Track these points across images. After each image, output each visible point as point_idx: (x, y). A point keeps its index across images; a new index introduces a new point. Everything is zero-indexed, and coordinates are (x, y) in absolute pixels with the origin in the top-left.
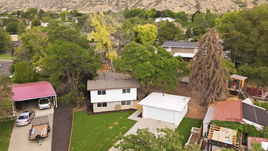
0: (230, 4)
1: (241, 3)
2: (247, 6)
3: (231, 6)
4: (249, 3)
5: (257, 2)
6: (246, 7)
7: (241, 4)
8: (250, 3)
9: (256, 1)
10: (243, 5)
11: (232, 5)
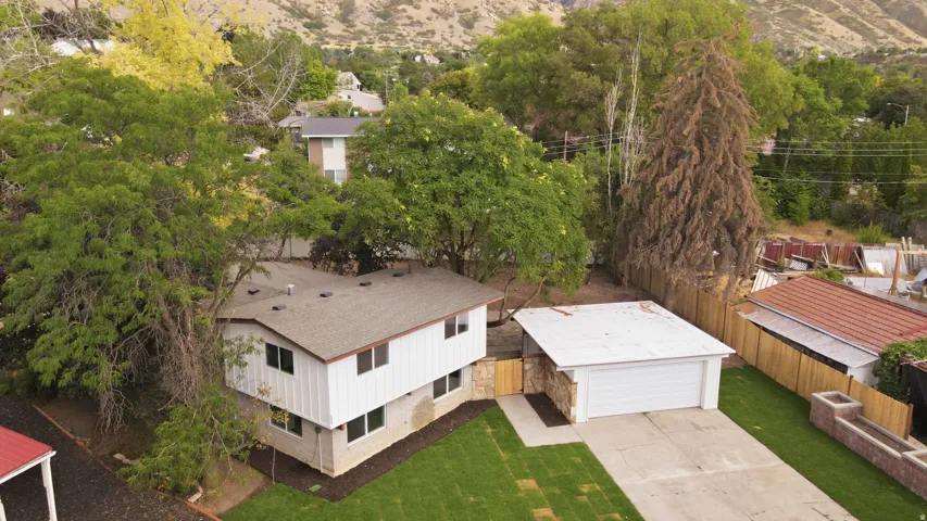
0: (273, 16)
1: (309, 17)
2: (326, 26)
3: (280, 21)
4: (331, 19)
5: (351, 18)
6: (324, 29)
7: (306, 20)
8: (334, 20)
9: (348, 15)
10: (314, 22)
11: (283, 18)
